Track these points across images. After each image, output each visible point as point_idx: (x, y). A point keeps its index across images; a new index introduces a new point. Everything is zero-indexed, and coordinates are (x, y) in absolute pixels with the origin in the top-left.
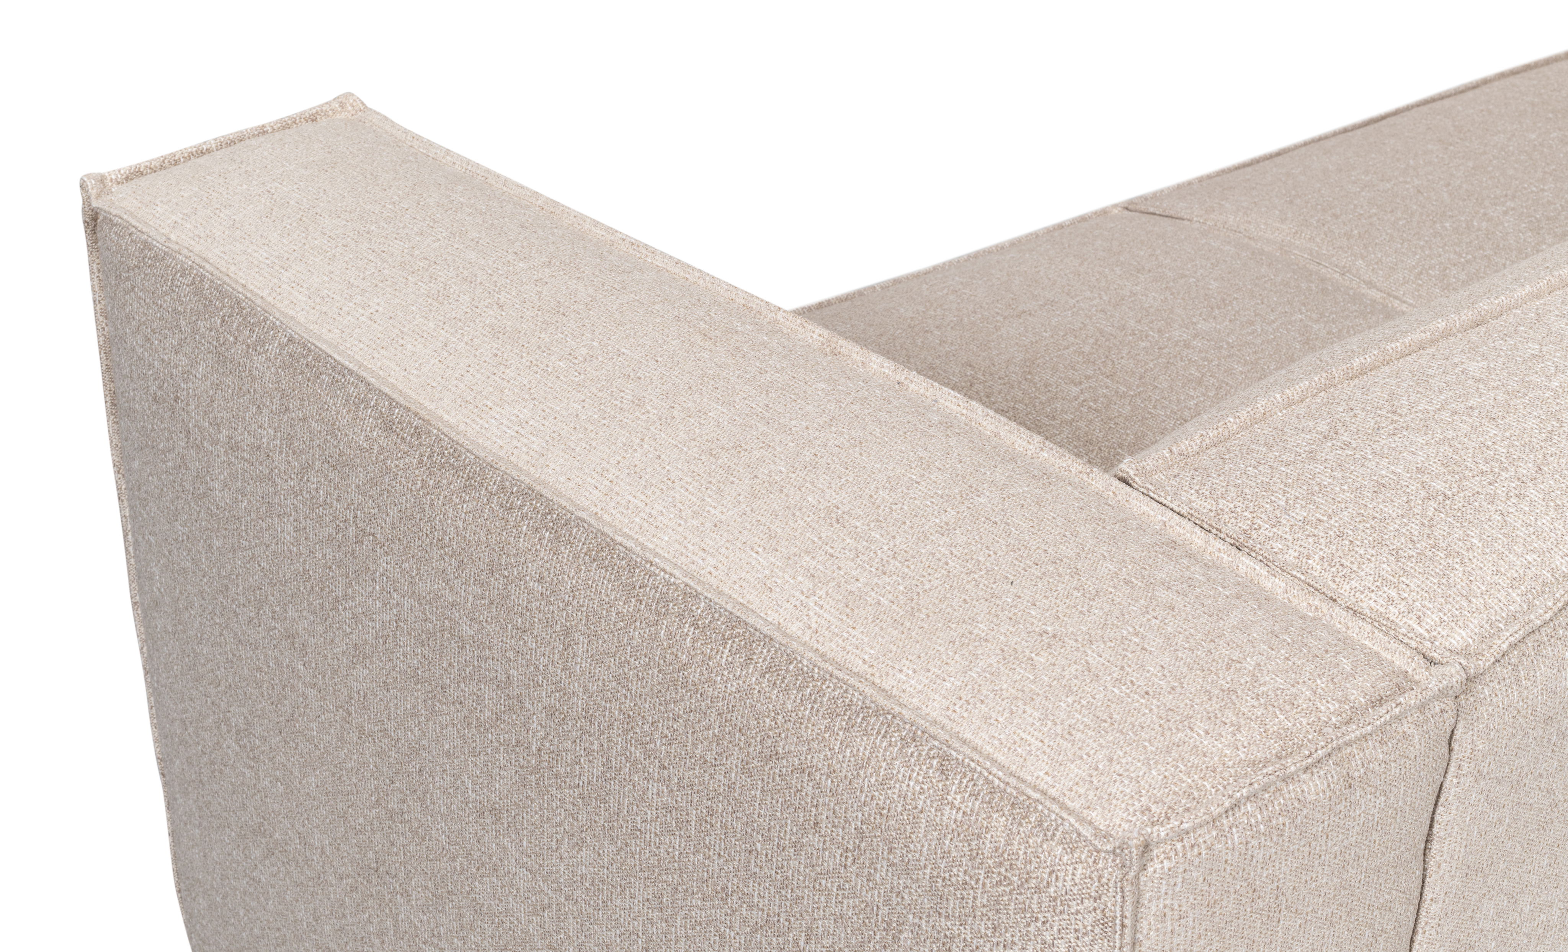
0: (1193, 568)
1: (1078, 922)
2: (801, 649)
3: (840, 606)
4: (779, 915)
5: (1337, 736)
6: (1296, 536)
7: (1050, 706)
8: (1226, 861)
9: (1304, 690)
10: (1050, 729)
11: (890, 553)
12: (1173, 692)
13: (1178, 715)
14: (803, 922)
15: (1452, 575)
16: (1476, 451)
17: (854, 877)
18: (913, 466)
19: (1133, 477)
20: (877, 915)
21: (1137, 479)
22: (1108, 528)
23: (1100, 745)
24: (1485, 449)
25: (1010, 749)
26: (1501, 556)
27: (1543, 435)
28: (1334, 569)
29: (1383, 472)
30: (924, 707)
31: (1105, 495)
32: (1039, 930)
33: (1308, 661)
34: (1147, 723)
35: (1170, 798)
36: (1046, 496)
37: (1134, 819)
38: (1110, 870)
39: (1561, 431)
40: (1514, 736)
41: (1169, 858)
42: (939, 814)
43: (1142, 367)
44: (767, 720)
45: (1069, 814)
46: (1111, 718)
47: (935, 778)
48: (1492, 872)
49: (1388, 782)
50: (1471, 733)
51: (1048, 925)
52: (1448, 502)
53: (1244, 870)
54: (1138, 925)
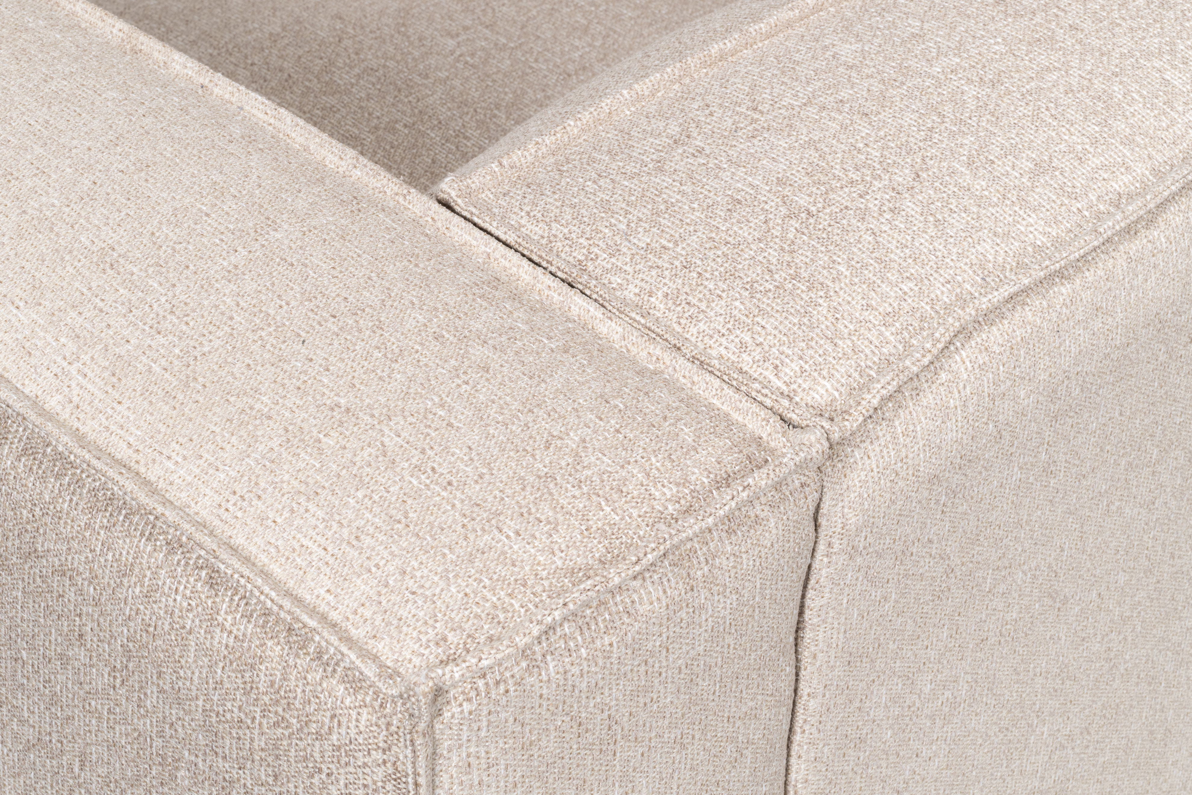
0: (516, 314)
1: (366, 777)
2: (56, 431)
3: (106, 374)
4: (50, 734)
5: (671, 535)
6: (638, 267)
7: (337, 503)
8: (541, 696)
9: (635, 472)
10: (336, 533)
11: (168, 306)
12: (480, 481)
13: (485, 511)
14: (76, 746)
15: (815, 312)
16: (846, 156)
17: (124, 701)
18: (205, 194)
19: (455, 198)
20: (151, 747)
21: (459, 201)
22: (421, 265)
23: (392, 553)
24: (855, 152)
25: (288, 559)
26: (872, 286)
27: (922, 133)
28: (679, 309)
29: (739, 185)
30: (193, 505)
31: (422, 222)
32: (323, 783)
33: (642, 433)
34: (448, 523)
35: (470, 622)
36: (354, 228)
37: (426, 652)
38: (400, 716)
39: (943, 128)
40: (893, 502)
41: (469, 700)
42: (209, 637)
43: (524, 14)
44: (25, 512)
45: (350, 649)
46: (406, 518)
47: (203, 593)
48: (880, 655)
49: (740, 577)
50: (840, 504)
51: (333, 778)
52: (812, 221)
53: (564, 703)
54: (437, 779)
